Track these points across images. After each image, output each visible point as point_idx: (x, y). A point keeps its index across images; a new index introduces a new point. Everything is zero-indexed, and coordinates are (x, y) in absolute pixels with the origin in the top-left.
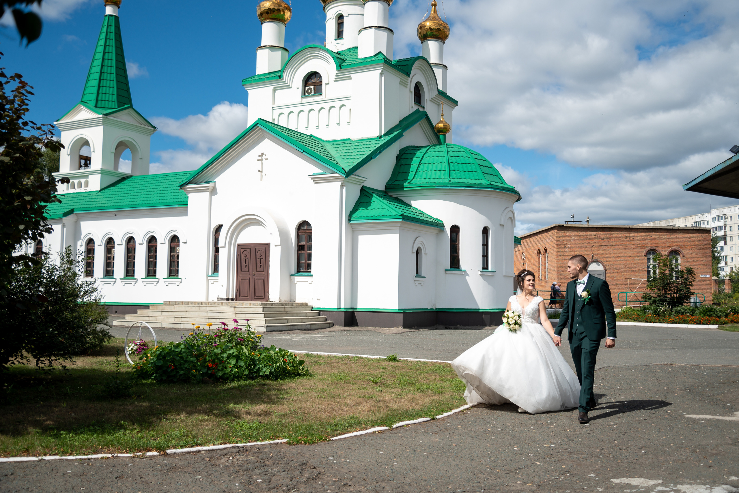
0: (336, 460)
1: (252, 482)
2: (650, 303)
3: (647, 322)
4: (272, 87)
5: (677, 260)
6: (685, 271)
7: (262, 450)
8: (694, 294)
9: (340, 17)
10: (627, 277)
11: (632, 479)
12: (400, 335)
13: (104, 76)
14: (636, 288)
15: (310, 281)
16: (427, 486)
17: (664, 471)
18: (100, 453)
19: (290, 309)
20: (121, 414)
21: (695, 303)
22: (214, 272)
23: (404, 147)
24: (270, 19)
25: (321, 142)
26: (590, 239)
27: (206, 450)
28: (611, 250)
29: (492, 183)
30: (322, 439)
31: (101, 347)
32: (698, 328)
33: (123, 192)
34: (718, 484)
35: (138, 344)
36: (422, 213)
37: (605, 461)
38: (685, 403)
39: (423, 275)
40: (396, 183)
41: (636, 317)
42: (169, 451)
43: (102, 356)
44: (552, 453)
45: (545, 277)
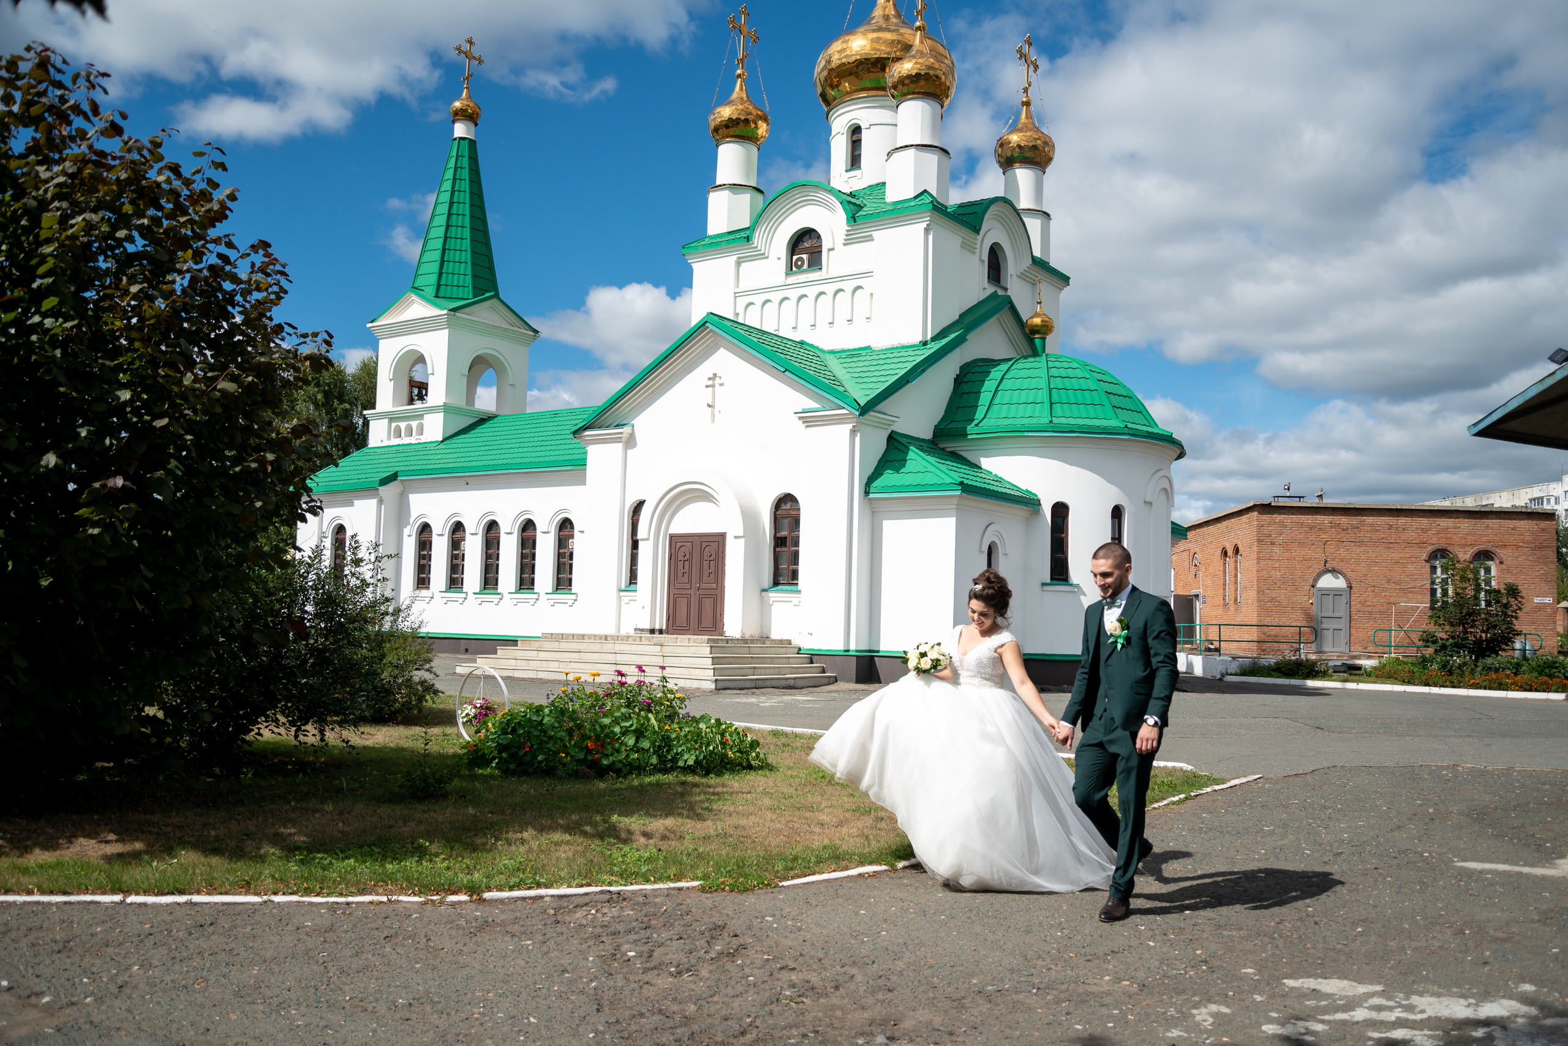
0: (777, 923)
1: (618, 956)
2: (1436, 650)
3: (1427, 685)
4: (735, 258)
5: (1488, 570)
6: (1503, 591)
7: (651, 899)
8: (1520, 634)
9: (856, 130)
10: (1392, 600)
11: (1325, 981)
13: (451, 244)
14: (1408, 621)
15: (795, 601)
16: (933, 978)
17: (1391, 968)
18: (370, 894)
19: (758, 650)
20: (422, 828)
21: (1524, 650)
22: (631, 583)
23: (968, 361)
24: (732, 136)
25: (819, 353)
26: (1320, 529)
27: (552, 896)
28: (1361, 549)
29: (1129, 425)
30: (763, 883)
31: (420, 711)
32: (1526, 699)
33: (480, 444)
34: (1493, 997)
35: (478, 705)
36: (999, 480)
37: (1280, 945)
38: (1462, 839)
40: (953, 426)
41: (1406, 677)
42: (487, 895)
43: (420, 726)
44: (1182, 926)
45: (1236, 600)
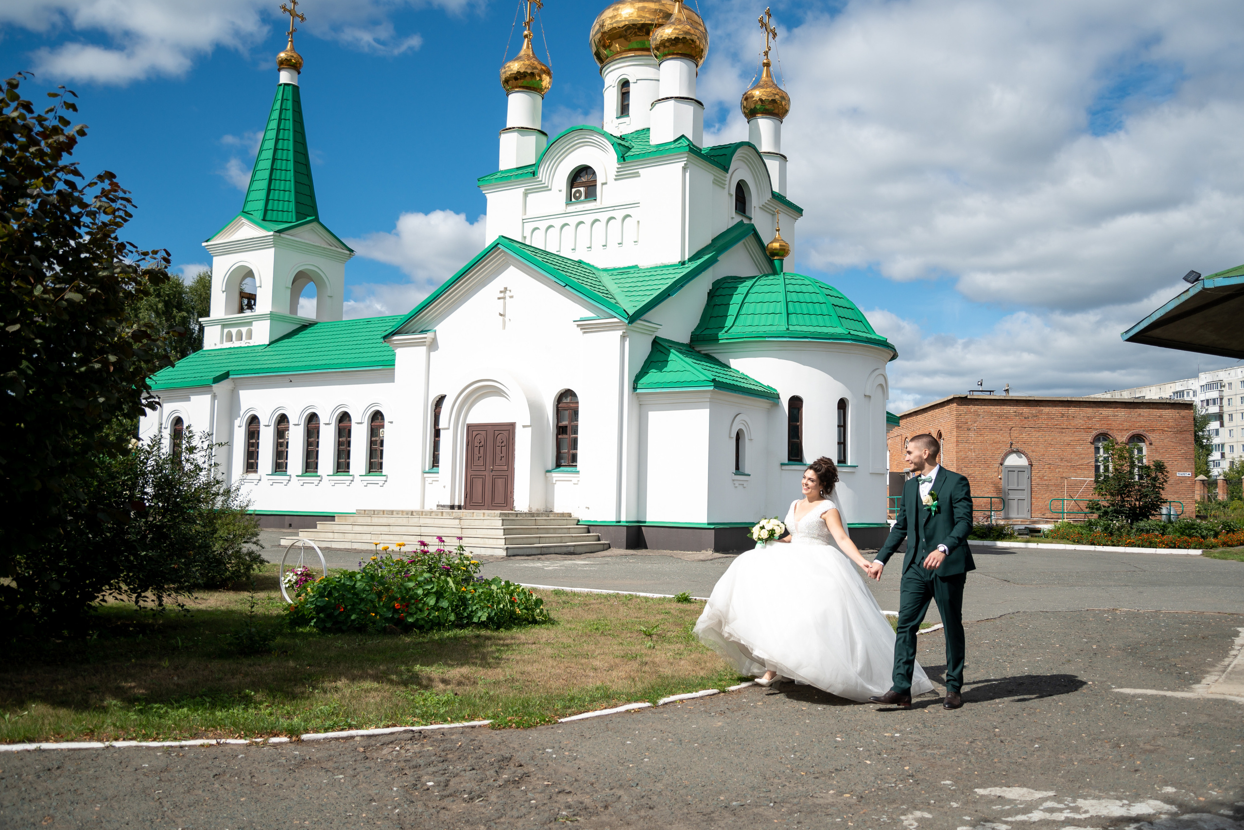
0: (556, 754)
1: (419, 786)
2: (1100, 516)
3: (1093, 544)
4: (523, 190)
5: (1140, 450)
6: (1152, 467)
7: (448, 736)
8: (1166, 502)
9: (625, 84)
10: (1064, 475)
11: (1009, 789)
12: (709, 562)
13: (277, 174)
14: (1078, 492)
15: (575, 480)
16: (687, 796)
17: (1062, 777)
18: (202, 738)
19: (543, 522)
20: (248, 680)
21: (1169, 515)
22: (433, 466)
23: (719, 278)
24: (520, 87)
25: (594, 271)
26: (1007, 418)
27: (362, 736)
28: (1040, 434)
29: (852, 332)
30: (544, 720)
31: (248, 578)
32: (1171, 555)
33: (302, 347)
34: (1142, 798)
35: (299, 573)
36: (745, 378)
37: (973, 761)
38: (1119, 670)
39: (746, 472)
40: (707, 332)
41: (1076, 537)
42: (305, 737)
43: (248, 591)
44: (893, 747)
